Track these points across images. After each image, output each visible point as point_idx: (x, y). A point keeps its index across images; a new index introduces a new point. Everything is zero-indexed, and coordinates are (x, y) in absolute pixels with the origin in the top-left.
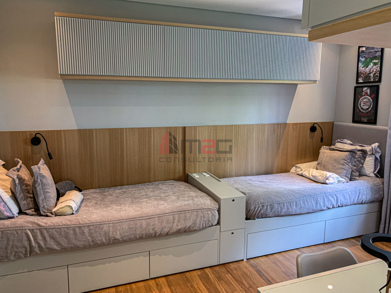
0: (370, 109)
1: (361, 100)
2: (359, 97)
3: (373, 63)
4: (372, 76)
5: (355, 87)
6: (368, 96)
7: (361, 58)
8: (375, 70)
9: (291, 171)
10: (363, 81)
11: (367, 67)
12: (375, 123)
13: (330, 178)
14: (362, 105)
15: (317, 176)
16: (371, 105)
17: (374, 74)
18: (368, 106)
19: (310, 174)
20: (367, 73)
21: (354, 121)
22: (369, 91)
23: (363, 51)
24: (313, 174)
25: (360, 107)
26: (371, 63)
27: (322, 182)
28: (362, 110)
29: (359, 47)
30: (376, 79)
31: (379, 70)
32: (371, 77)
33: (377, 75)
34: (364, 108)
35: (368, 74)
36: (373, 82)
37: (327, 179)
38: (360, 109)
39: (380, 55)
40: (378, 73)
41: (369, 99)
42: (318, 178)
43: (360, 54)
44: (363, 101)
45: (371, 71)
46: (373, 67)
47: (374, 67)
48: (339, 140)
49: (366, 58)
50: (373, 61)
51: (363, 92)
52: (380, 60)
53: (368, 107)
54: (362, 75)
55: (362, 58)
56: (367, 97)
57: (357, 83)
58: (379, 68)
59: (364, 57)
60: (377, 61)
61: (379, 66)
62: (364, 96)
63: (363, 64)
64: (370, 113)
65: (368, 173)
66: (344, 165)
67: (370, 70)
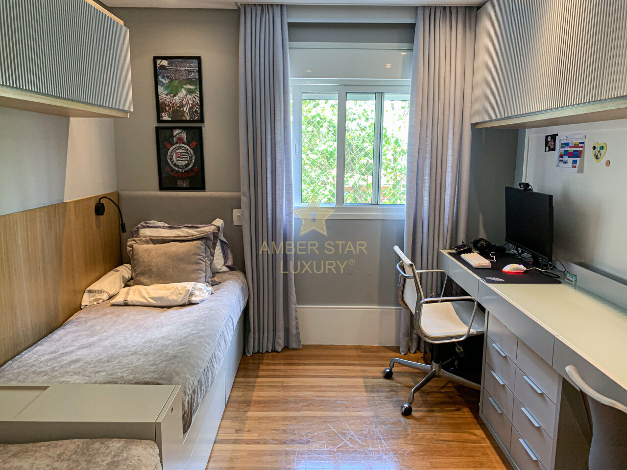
0: (190, 166)
1: (173, 150)
2: (168, 146)
3: (185, 89)
4: (187, 112)
5: (157, 129)
6: (184, 143)
7: (160, 78)
8: (191, 102)
10: (170, 119)
11: (175, 96)
12: (202, 188)
14: (175, 159)
15: (166, 295)
16: (191, 158)
17: (190, 108)
19: (147, 296)
20: (176, 105)
21: (162, 188)
22: (184, 136)
23: (163, 67)
26: (183, 90)
27: (182, 303)
29: (155, 59)
30: (195, 117)
31: (199, 102)
32: (185, 112)
33: (196, 111)
35: (180, 107)
36: (189, 121)
37: (192, 294)
39: (197, 77)
40: (197, 108)
41: (188, 150)
42: (170, 298)
43: (159, 71)
44: (176, 153)
45: (184, 103)
46: (186, 95)
49: (171, 80)
50: (185, 86)
51: (173, 136)
52: (198, 86)
54: (167, 108)
55: (163, 77)
57: (159, 120)
58: (198, 98)
59: (168, 77)
63: (166, 88)
64: (192, 172)
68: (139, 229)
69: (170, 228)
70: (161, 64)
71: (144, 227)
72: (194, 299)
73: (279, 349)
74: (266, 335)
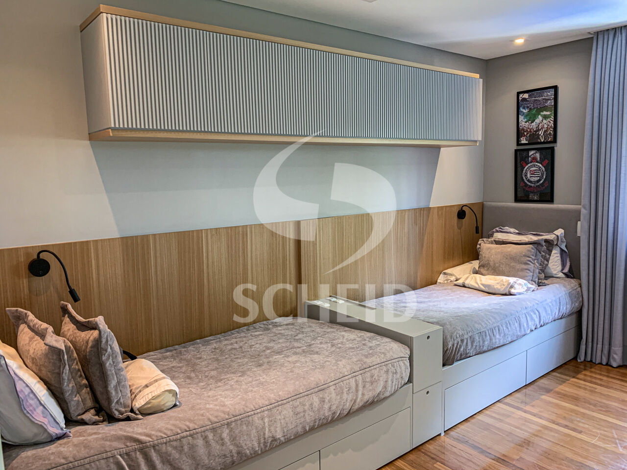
0: (541, 182)
1: (528, 168)
2: (524, 164)
3: (541, 116)
4: (542, 135)
5: (516, 151)
6: (537, 162)
7: (521, 109)
8: (546, 126)
9: (438, 281)
10: (527, 142)
11: (532, 122)
12: (551, 200)
13: (516, 286)
14: (529, 175)
15: (493, 284)
16: (542, 175)
17: (545, 132)
18: (539, 176)
19: (479, 283)
20: (533, 129)
21: (517, 200)
22: (538, 155)
23: (524, 100)
24: (484, 282)
25: (526, 178)
26: (540, 116)
27: (504, 293)
28: (529, 184)
29: (519, 93)
30: (548, 139)
31: (553, 125)
32: (540, 135)
33: (550, 133)
34: (532, 180)
35: (536, 131)
36: (544, 143)
37: (512, 287)
38: (526, 181)
39: (553, 104)
40: (551, 130)
41: (540, 167)
42: (495, 287)
43: (521, 103)
44: (530, 171)
45: (540, 128)
46: (542, 121)
47: (545, 121)
48: (497, 229)
49: (531, 109)
50: (542, 113)
51: (528, 157)
52: (553, 112)
53: (538, 178)
54: (525, 133)
55: (524, 108)
56: (537, 164)
57: (518, 144)
58: (552, 122)
59: (528, 107)
60: (548, 113)
61: (553, 120)
62: (531, 162)
63: (526, 116)
64: (542, 187)
65: (554, 272)
66: (528, 264)
67: (539, 125)
68: (493, 232)
69: (519, 234)
70: (524, 97)
71: (497, 231)
72: (513, 291)
73: (615, 365)
74: (600, 346)
